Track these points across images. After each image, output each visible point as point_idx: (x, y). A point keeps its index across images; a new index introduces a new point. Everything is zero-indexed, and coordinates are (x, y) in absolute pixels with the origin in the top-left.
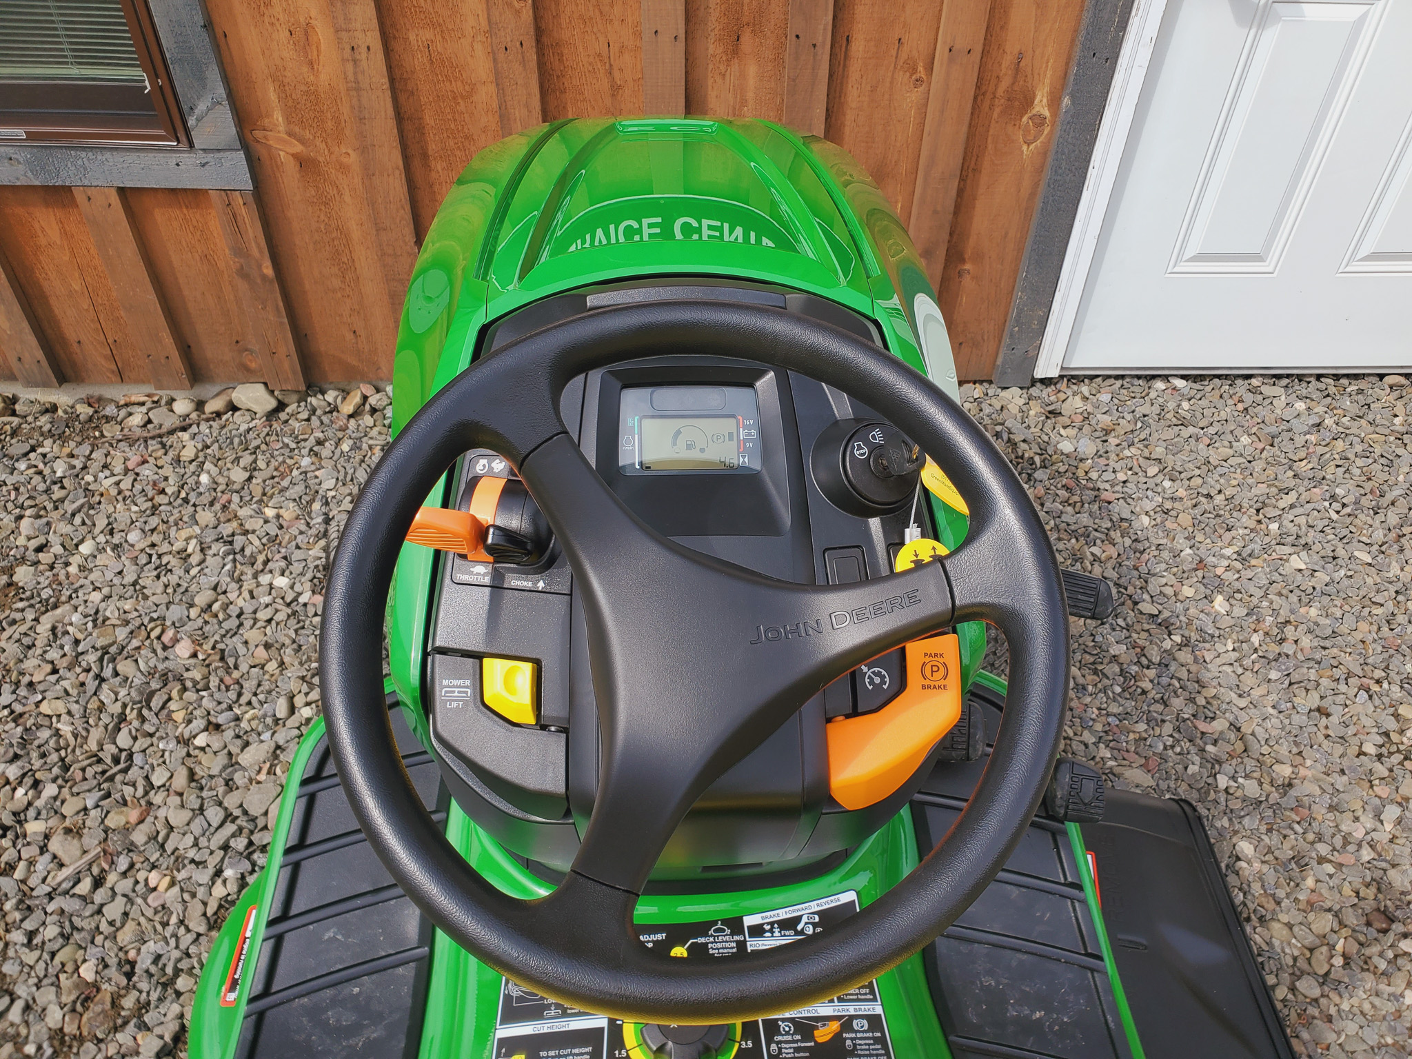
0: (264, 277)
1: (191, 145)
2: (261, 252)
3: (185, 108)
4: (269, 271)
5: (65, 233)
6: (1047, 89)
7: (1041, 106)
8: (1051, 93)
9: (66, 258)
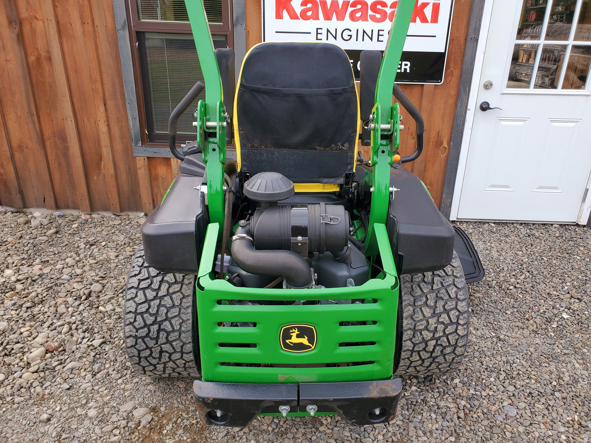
6: (446, 140)
7: (445, 144)
8: (447, 141)
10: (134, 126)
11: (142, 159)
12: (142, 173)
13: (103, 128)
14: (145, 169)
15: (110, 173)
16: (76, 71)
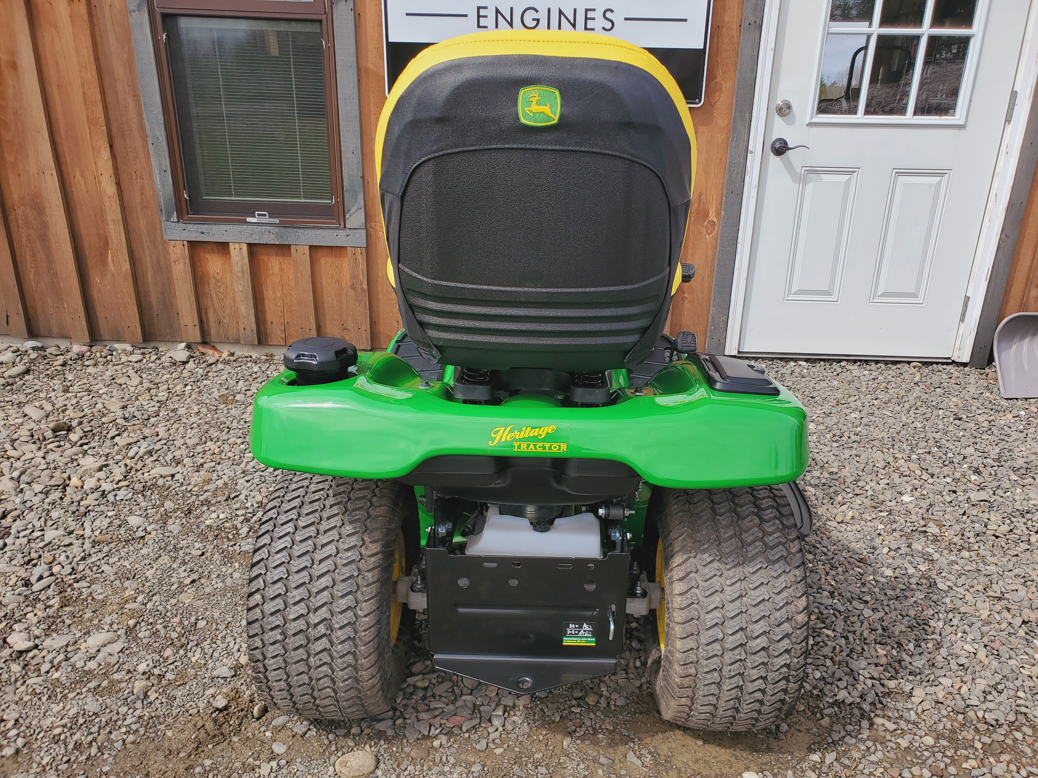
0: (362, 289)
1: (345, 227)
2: (363, 277)
3: (346, 210)
4: (365, 287)
5: (281, 269)
6: (714, 208)
7: (712, 217)
8: (716, 211)
9: (278, 280)
10: (163, 185)
11: (179, 245)
12: (180, 270)
13: (110, 189)
14: (184, 263)
15: (124, 270)
16: (59, 86)
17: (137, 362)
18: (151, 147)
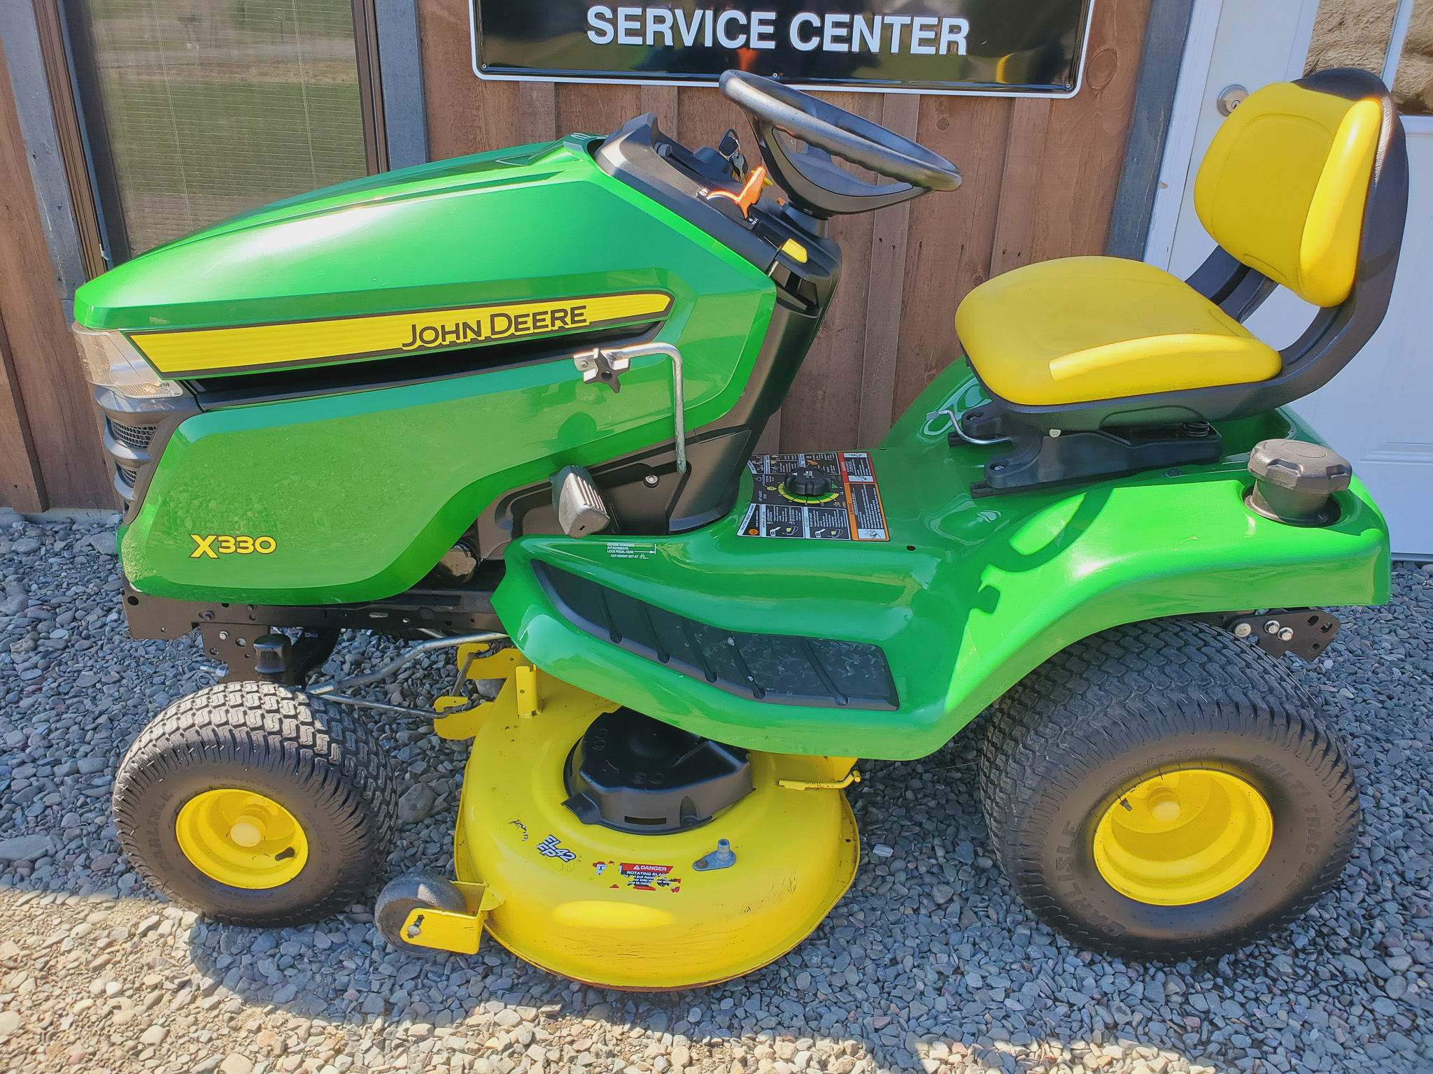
10: (59, 235)
17: (27, 554)
18: (32, 162)
